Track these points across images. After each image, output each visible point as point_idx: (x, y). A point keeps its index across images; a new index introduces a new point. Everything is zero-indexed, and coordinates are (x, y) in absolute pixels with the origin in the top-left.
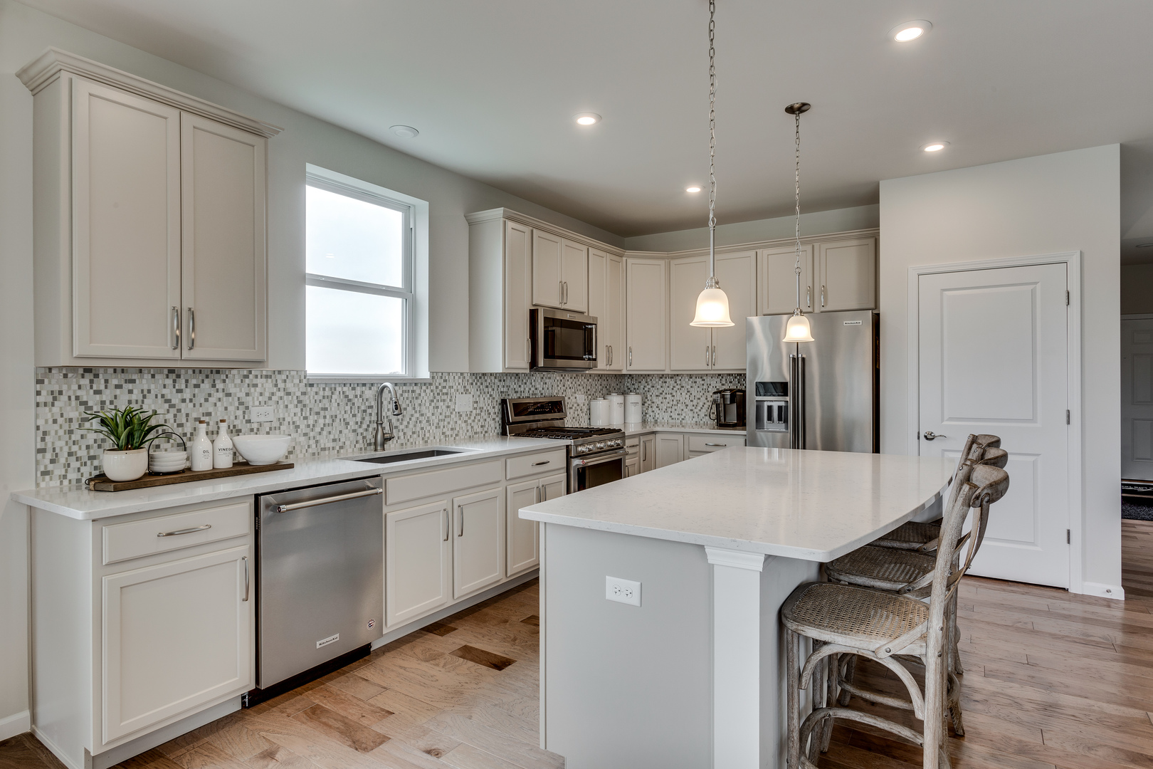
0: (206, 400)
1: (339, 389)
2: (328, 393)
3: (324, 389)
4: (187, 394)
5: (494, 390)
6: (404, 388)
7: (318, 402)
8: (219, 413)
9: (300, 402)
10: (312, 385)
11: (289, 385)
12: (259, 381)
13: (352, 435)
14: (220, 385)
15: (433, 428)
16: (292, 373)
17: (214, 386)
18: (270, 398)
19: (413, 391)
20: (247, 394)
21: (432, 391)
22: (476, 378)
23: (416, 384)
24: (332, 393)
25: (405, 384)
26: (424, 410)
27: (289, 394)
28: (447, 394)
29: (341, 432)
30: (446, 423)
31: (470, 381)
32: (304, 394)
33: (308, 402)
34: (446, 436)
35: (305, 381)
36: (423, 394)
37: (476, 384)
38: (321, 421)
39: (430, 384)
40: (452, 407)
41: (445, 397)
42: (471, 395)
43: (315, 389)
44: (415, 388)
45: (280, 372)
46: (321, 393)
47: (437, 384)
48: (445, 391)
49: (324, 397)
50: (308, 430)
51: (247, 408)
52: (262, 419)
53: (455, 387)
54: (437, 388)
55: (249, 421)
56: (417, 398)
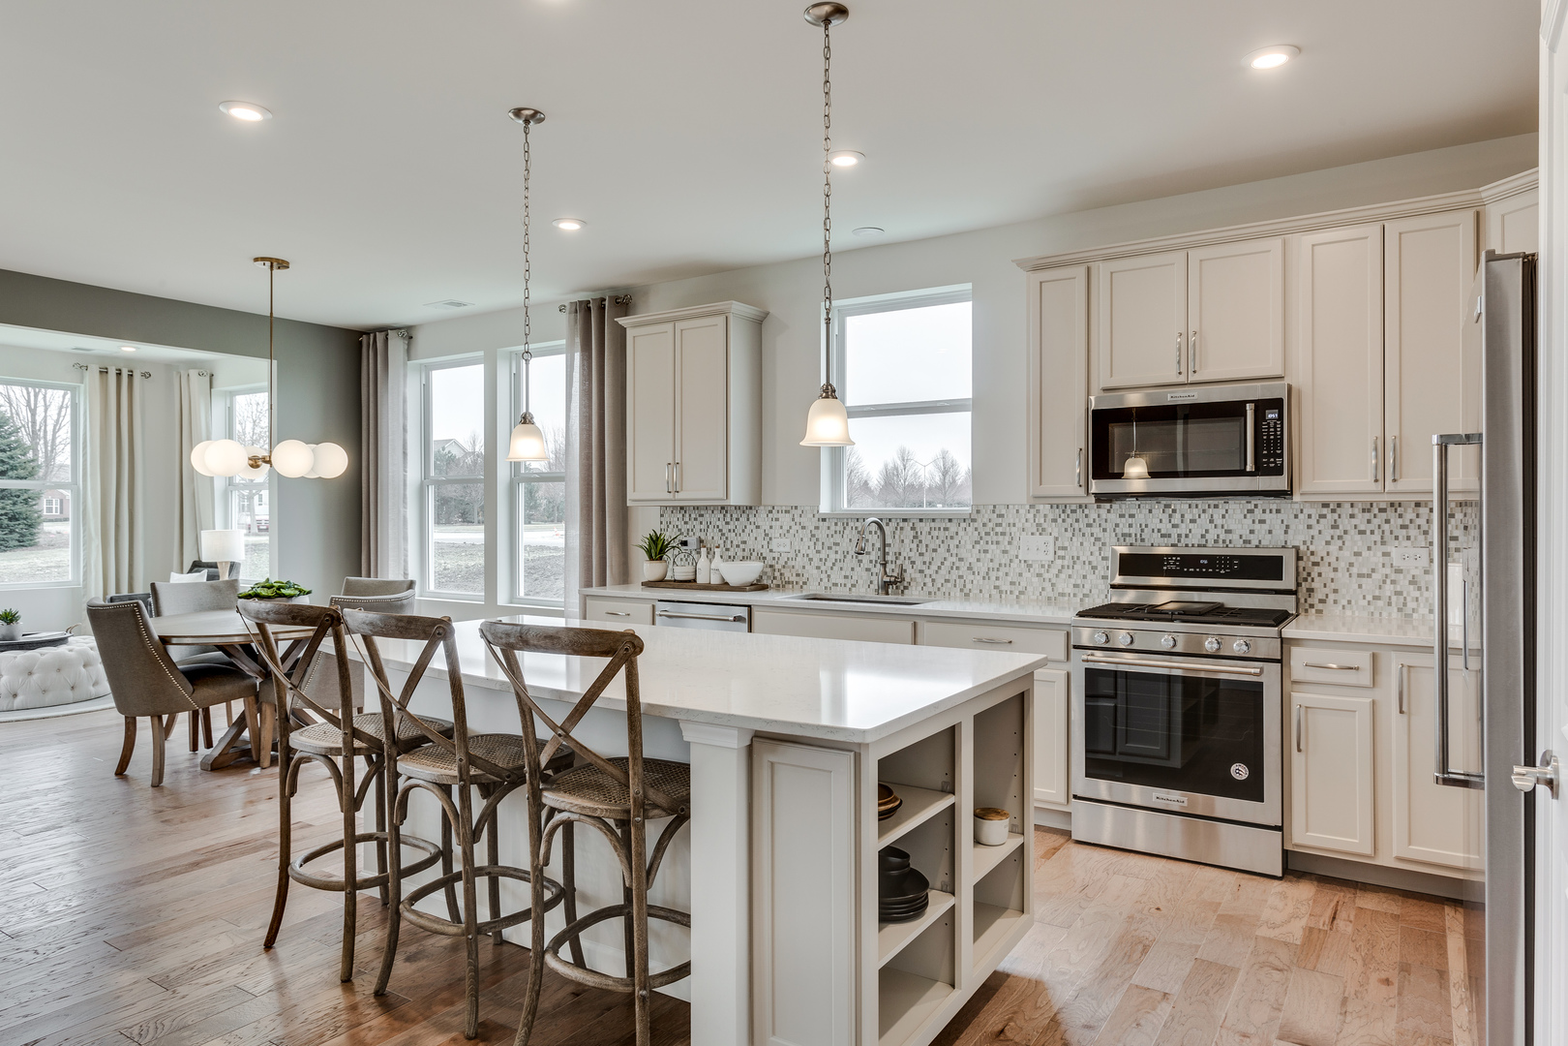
0: (743, 531)
1: (851, 524)
2: (840, 527)
3: (836, 524)
4: (731, 526)
5: (1105, 530)
6: (933, 525)
7: (830, 536)
8: (751, 544)
9: (813, 536)
10: (824, 520)
11: (804, 521)
12: (780, 515)
13: (865, 574)
14: (752, 519)
15: (980, 578)
16: (807, 508)
17: (748, 520)
18: (788, 531)
19: (946, 529)
20: (771, 527)
21: (976, 529)
22: (1064, 512)
23: (950, 520)
24: (844, 528)
25: (934, 520)
26: (963, 553)
27: (803, 528)
28: (1003, 534)
29: (853, 569)
30: (1000, 574)
31: (1051, 516)
32: (817, 528)
33: (820, 536)
34: (1001, 592)
35: (817, 516)
36: (961, 533)
37: (1064, 521)
38: (833, 556)
39: (974, 520)
40: (1013, 552)
41: (1000, 538)
42: (1051, 539)
43: (826, 524)
44: (949, 525)
45: (796, 508)
46: (833, 528)
47: (985, 520)
48: (999, 530)
49: (836, 532)
50: (821, 564)
51: (771, 539)
52: (781, 549)
53: (1019, 525)
54: (984, 525)
55: (771, 551)
56: (952, 538)
